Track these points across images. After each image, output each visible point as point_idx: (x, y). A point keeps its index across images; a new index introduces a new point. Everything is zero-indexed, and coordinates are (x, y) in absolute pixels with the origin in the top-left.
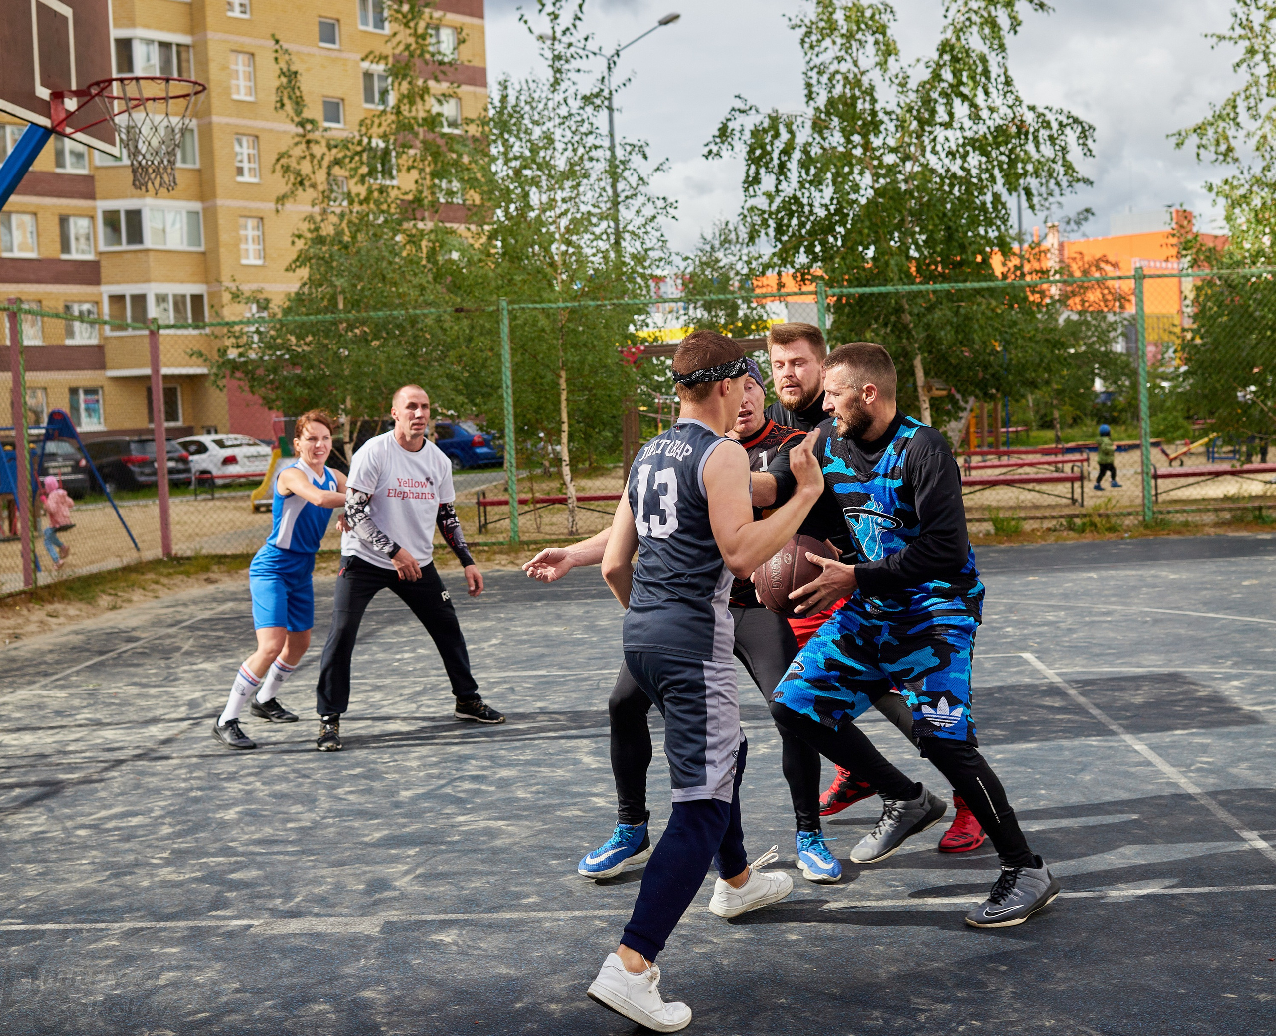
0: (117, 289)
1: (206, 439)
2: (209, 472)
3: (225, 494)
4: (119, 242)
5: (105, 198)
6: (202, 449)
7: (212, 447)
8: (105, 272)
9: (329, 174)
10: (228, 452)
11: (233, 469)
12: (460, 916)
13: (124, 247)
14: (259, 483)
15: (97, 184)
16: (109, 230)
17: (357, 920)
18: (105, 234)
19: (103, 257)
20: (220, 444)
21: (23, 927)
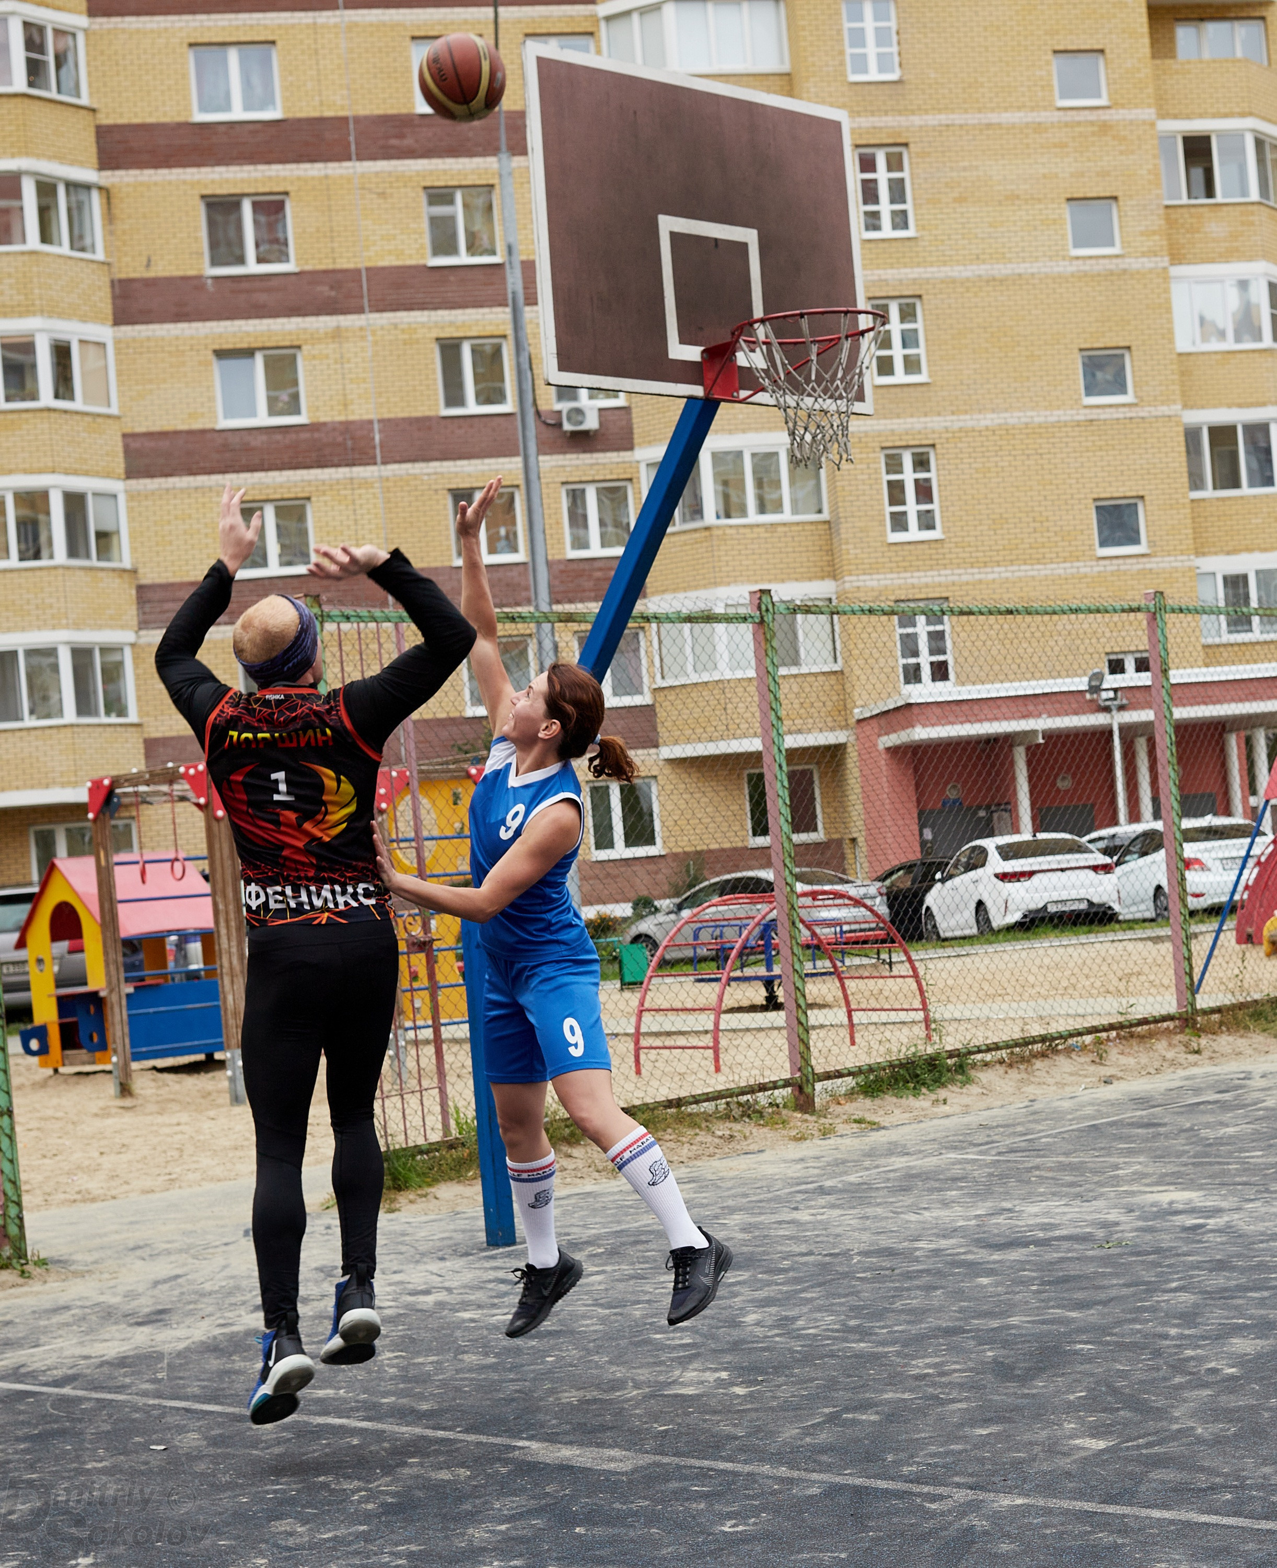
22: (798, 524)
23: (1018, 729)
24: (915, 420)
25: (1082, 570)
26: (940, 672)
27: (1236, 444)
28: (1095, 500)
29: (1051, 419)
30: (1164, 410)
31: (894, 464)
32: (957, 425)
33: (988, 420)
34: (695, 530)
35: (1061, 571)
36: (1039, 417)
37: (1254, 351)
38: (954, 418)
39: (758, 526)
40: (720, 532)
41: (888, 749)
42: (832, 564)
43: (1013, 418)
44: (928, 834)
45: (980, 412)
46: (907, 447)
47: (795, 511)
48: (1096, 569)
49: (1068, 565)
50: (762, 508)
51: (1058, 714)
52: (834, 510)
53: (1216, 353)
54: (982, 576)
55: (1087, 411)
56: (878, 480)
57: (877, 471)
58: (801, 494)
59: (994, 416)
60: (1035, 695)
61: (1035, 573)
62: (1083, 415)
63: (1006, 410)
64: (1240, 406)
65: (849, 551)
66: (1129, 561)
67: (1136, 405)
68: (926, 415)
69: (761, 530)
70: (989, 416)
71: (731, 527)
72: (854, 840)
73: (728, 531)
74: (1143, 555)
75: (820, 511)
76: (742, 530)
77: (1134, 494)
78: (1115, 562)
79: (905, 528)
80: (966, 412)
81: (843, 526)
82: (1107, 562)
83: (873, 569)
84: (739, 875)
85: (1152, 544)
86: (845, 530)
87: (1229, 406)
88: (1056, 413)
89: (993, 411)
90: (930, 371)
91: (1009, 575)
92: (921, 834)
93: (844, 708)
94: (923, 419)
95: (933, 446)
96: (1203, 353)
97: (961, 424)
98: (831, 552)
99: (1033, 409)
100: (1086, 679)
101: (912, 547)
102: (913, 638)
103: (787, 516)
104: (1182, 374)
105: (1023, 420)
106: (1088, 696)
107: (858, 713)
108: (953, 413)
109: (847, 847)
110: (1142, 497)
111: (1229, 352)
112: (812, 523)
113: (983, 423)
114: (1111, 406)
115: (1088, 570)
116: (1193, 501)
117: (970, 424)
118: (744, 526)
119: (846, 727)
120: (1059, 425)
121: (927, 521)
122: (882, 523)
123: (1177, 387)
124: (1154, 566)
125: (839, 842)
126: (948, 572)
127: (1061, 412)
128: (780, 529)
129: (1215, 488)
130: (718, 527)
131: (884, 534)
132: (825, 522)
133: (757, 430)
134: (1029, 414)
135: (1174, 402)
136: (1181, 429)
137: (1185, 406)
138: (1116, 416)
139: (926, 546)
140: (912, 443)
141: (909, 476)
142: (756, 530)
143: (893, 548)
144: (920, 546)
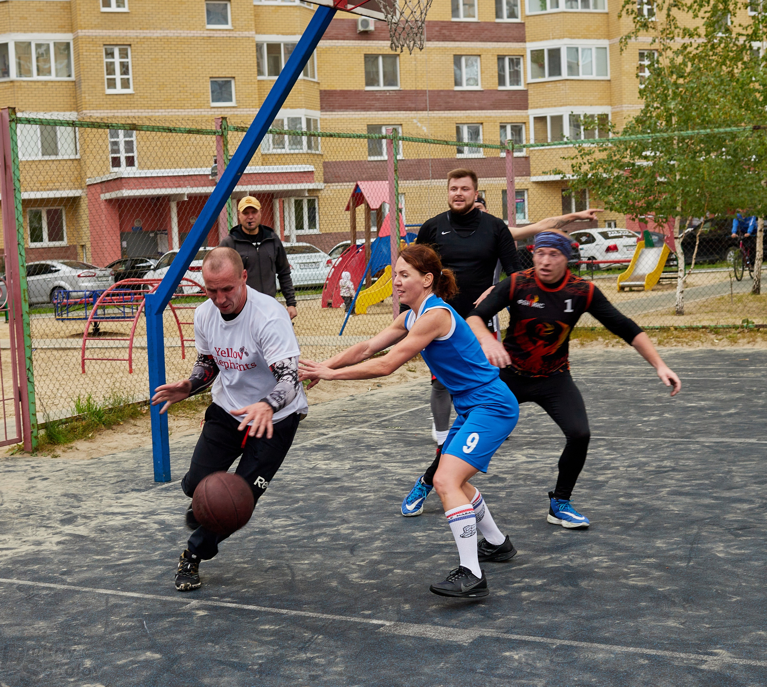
0: (540, 112)
1: (594, 232)
2: (594, 258)
3: (605, 275)
4: (543, 76)
5: (533, 41)
6: (591, 239)
7: (599, 239)
8: (531, 99)
9: (668, 15)
10: (611, 243)
11: (613, 256)
12: (538, 639)
13: (547, 78)
14: (626, 267)
15: (527, 30)
16: (536, 66)
17: (460, 631)
18: (532, 68)
19: (530, 87)
20: (605, 235)
21: (234, 605)
22: (59, 82)
23: (172, 193)
24: (121, 31)
25: (203, 113)
26: (130, 162)
27: (280, 53)
28: (211, 78)
29: (190, 35)
30: (246, 34)
31: (110, 54)
32: (142, 35)
33: (158, 33)
34: (5, 82)
35: (192, 113)
36: (184, 33)
37: (290, 6)
38: (141, 31)
39: (38, 82)
40: (18, 84)
41: (106, 200)
42: (76, 103)
43: (171, 33)
44: (125, 244)
45: (154, 29)
46: (116, 45)
47: (57, 75)
48: (210, 113)
49: (196, 110)
50: (39, 72)
51: (196, 186)
52: (78, 75)
53: (272, 6)
54: (153, 114)
55: (208, 32)
56: (101, 61)
57: (101, 57)
58: (59, 67)
59: (162, 31)
60: (184, 176)
61: (179, 113)
62: (206, 34)
63: (167, 29)
64: (283, 34)
65: (86, 97)
66: (226, 110)
67: (232, 30)
68: (127, 29)
69: (40, 84)
70: (159, 31)
71: (24, 81)
72: (83, 246)
73: (23, 84)
74: (234, 107)
75: (69, 76)
76: (30, 84)
77: (230, 76)
78: (220, 110)
79: (115, 87)
80: (147, 29)
81: (83, 84)
82: (215, 110)
83: (98, 107)
84: (43, 262)
85: (238, 101)
86: (84, 86)
87: (278, 34)
88: (192, 32)
89: (161, 29)
90: (129, 6)
91: (166, 113)
92: (121, 245)
93: (80, 178)
94: (125, 31)
95: (130, 45)
96: (266, 6)
97: (144, 35)
98: (75, 97)
99: (181, 29)
100: (210, 169)
101: (118, 97)
102: (116, 143)
103: (53, 77)
104: (255, 16)
105: (176, 34)
106: (210, 178)
107: (88, 181)
108: (140, 29)
109: (79, 250)
110: (234, 78)
111: (278, 6)
112: (66, 82)
113: (156, 35)
114: (220, 30)
115: (206, 113)
116: (259, 81)
117: (149, 35)
118: (31, 81)
119: (82, 188)
120: (194, 38)
121: (125, 84)
122: (103, 83)
123: (253, 22)
124: (239, 113)
125: (75, 247)
126: (136, 111)
127: (195, 32)
128: (49, 84)
129: (269, 75)
130: (17, 81)
131: (103, 90)
132: (73, 82)
133: (39, 31)
134: (179, 31)
135: (251, 30)
136: (254, 44)
137: (257, 33)
138: (222, 35)
139: (125, 97)
140: (119, 43)
141: (117, 60)
142: (37, 84)
143: (108, 97)
144: (122, 97)
